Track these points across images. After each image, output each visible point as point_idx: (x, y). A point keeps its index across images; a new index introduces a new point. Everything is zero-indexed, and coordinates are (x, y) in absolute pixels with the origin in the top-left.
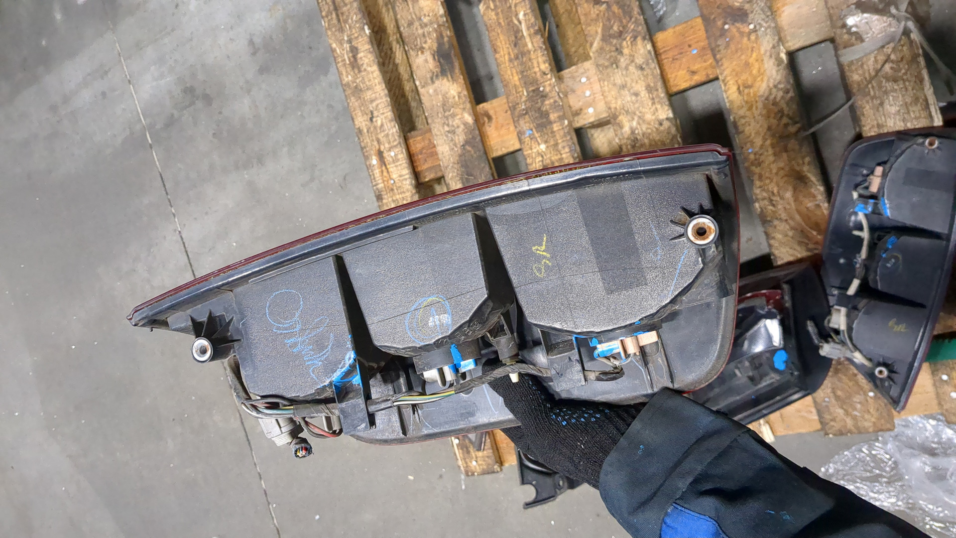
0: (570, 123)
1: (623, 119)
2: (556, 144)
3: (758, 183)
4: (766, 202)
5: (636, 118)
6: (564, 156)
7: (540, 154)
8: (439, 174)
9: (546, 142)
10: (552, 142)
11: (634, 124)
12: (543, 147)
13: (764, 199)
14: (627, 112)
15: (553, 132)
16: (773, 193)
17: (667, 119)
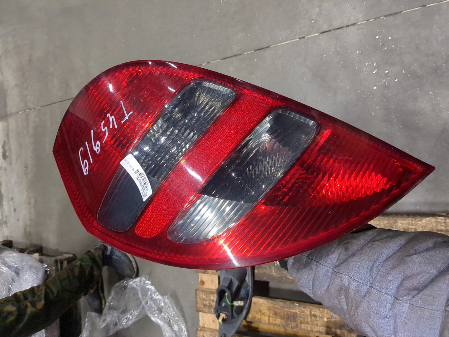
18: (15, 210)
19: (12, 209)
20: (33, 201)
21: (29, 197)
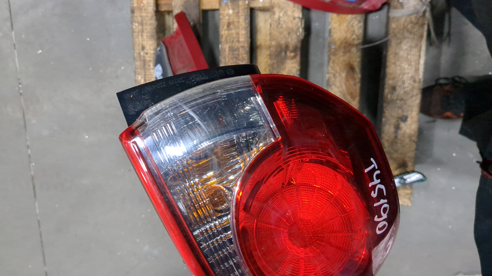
0: (249, 4)
1: (276, 10)
2: (238, 13)
3: (331, 64)
4: (332, 75)
5: (283, 12)
6: (241, 20)
7: (228, 15)
8: (170, 9)
9: (233, 9)
10: (236, 11)
11: (281, 14)
12: (231, 12)
13: (331, 73)
14: (280, 7)
15: (238, 5)
16: (336, 72)
17: (299, 18)
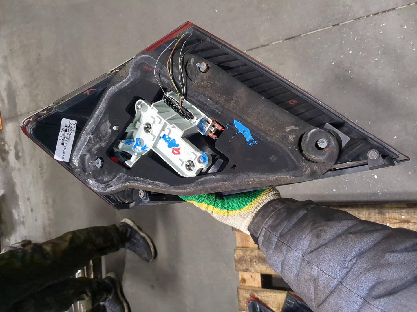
18: (32, 210)
19: (29, 210)
20: (50, 201)
21: (46, 197)
